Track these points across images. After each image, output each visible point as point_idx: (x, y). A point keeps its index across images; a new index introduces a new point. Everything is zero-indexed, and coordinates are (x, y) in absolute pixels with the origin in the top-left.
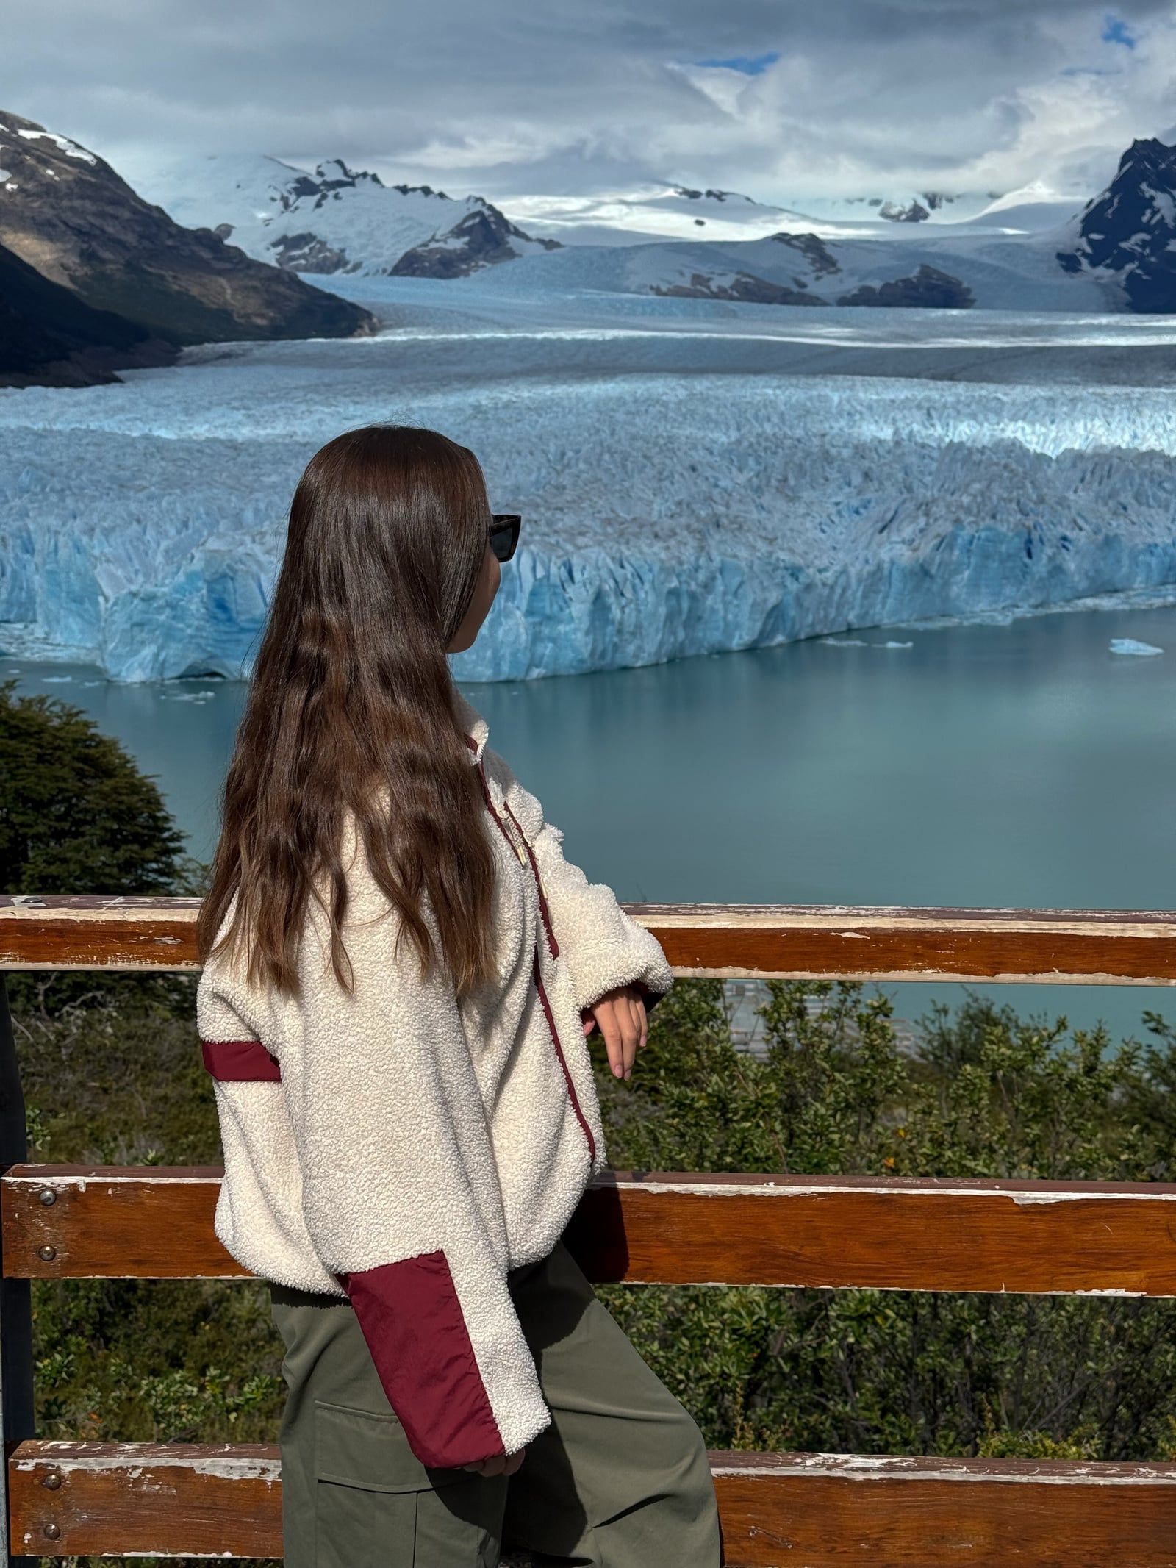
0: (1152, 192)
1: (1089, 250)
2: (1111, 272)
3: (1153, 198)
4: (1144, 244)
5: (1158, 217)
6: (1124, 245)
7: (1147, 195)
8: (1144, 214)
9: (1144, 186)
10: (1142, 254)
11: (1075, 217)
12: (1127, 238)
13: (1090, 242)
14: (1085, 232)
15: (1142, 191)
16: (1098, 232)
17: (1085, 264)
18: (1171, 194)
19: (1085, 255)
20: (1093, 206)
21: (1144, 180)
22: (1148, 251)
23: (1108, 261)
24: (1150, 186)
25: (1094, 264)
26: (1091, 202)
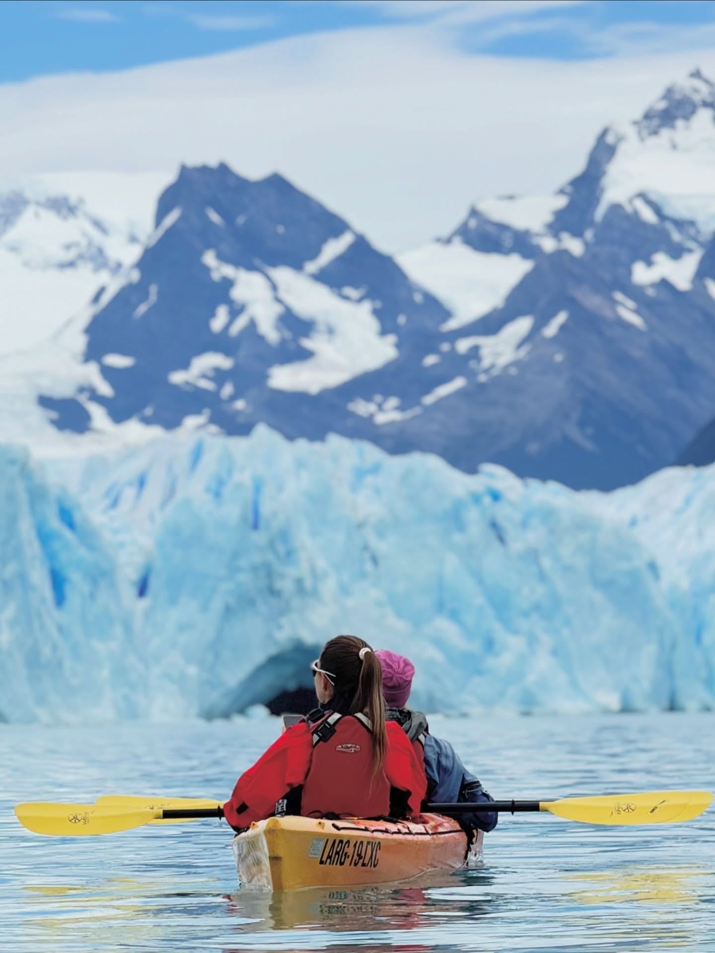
0: (228, 271)
1: (105, 389)
2: (156, 431)
3: (228, 283)
4: (219, 376)
5: (241, 323)
6: (178, 378)
7: (216, 276)
8: (213, 315)
9: (210, 259)
10: (216, 394)
11: (69, 322)
12: (185, 365)
13: (108, 373)
14: (93, 353)
15: (207, 270)
16: (123, 352)
17: (98, 415)
18: (268, 278)
19: (95, 397)
20: (106, 299)
21: (208, 247)
22: (228, 390)
23: (149, 411)
24: (223, 258)
25: (118, 415)
26: (102, 291)
